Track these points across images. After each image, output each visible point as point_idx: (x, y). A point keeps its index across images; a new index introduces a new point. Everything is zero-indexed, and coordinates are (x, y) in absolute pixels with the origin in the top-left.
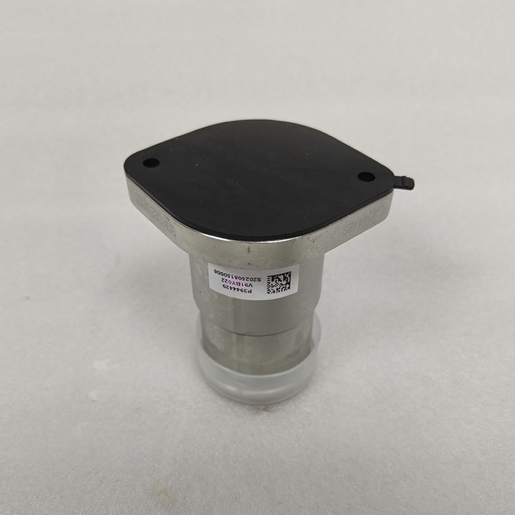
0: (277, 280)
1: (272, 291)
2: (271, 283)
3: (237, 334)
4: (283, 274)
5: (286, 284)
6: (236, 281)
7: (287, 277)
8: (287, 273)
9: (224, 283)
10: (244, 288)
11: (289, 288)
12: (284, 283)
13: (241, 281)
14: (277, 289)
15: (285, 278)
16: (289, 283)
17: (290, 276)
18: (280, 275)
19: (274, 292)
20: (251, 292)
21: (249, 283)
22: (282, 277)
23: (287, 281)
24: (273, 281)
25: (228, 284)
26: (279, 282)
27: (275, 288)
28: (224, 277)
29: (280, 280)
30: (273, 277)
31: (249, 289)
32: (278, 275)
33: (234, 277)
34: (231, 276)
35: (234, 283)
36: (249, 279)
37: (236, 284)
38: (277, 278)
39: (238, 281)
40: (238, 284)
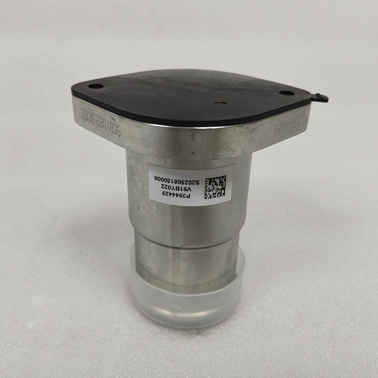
0: (214, 183)
1: (209, 196)
2: (209, 186)
3: (174, 248)
4: (219, 178)
5: (221, 190)
6: (175, 185)
7: (223, 180)
8: (223, 177)
9: (164, 190)
10: (183, 192)
11: (224, 194)
12: (220, 187)
13: (180, 186)
14: (214, 194)
15: (221, 182)
16: (224, 189)
17: (225, 180)
18: (217, 178)
19: (211, 197)
20: (189, 197)
21: (187, 186)
22: (218, 181)
23: (222, 186)
24: (210, 184)
25: (168, 190)
26: (216, 187)
27: (211, 193)
28: (164, 183)
29: (216, 184)
30: (210, 179)
31: (187, 193)
32: (214, 178)
33: (173, 181)
34: (171, 181)
35: (173, 188)
36: (188, 182)
37: (175, 189)
38: (214, 181)
39: (177, 185)
40: (178, 189)
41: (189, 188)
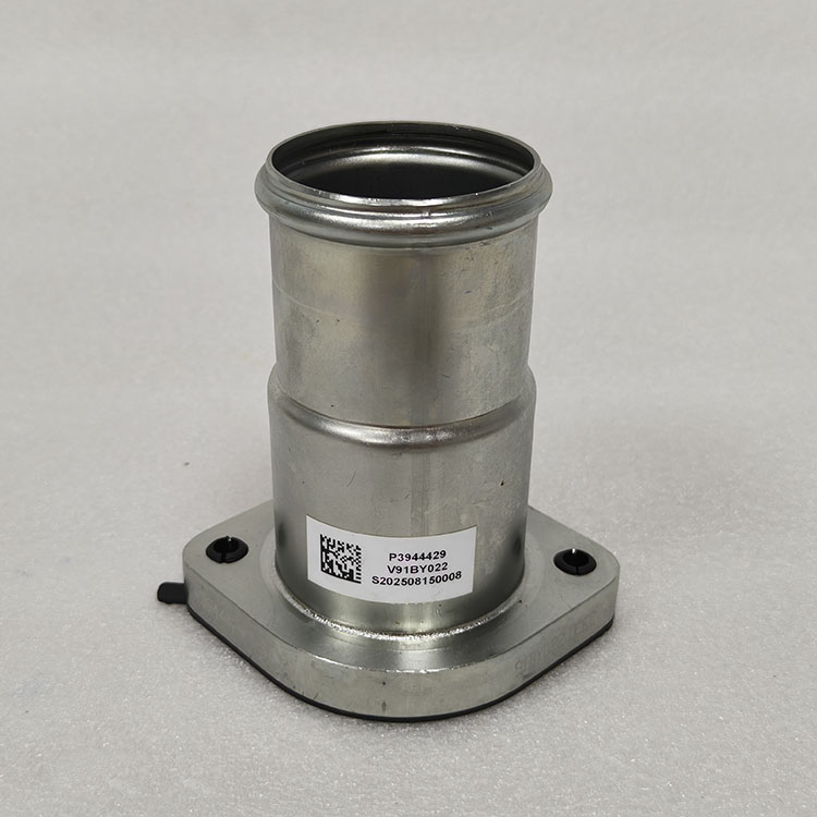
0: (343, 570)
1: (352, 549)
2: (354, 568)
4: (334, 574)
5: (329, 551)
6: (420, 575)
7: (327, 566)
8: (328, 572)
9: (442, 561)
10: (403, 564)
11: (322, 539)
12: (332, 556)
13: (408, 576)
14: (343, 550)
15: (331, 565)
16: (323, 549)
17: (323, 564)
18: (339, 576)
19: (348, 547)
20: (392, 556)
21: (394, 575)
22: (336, 570)
23: (327, 557)
24: (351, 571)
25: (435, 562)
26: (340, 562)
27: (347, 553)
28: (442, 573)
29: (339, 566)
30: (351, 578)
31: (395, 562)
32: (343, 578)
33: (423, 582)
34: (428, 580)
35: (423, 569)
36: (394, 582)
37: (420, 569)
38: (345, 574)
39: (414, 576)
40: (414, 570)
41: (392, 572)
